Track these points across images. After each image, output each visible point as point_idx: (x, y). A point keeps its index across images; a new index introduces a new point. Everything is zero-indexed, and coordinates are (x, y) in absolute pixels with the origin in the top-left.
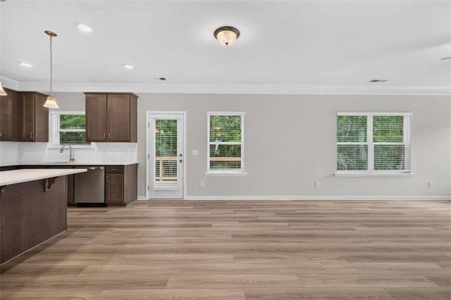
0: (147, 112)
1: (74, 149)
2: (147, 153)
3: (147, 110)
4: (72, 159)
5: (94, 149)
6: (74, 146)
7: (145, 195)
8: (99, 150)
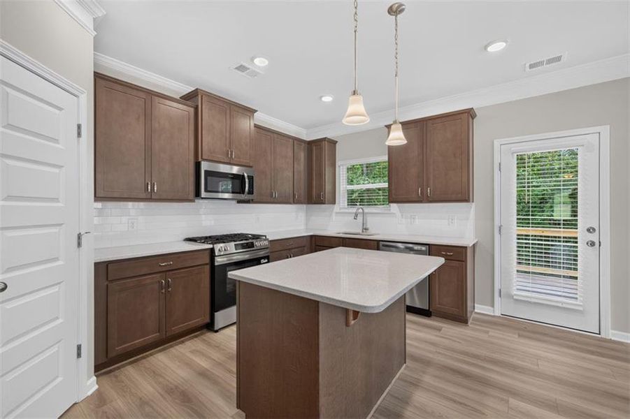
0: (497, 143)
1: (367, 213)
2: (497, 223)
3: (496, 139)
4: (365, 229)
5: (394, 214)
6: (367, 209)
7: (493, 306)
8: (402, 215)
